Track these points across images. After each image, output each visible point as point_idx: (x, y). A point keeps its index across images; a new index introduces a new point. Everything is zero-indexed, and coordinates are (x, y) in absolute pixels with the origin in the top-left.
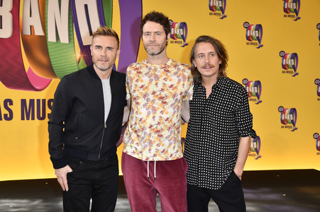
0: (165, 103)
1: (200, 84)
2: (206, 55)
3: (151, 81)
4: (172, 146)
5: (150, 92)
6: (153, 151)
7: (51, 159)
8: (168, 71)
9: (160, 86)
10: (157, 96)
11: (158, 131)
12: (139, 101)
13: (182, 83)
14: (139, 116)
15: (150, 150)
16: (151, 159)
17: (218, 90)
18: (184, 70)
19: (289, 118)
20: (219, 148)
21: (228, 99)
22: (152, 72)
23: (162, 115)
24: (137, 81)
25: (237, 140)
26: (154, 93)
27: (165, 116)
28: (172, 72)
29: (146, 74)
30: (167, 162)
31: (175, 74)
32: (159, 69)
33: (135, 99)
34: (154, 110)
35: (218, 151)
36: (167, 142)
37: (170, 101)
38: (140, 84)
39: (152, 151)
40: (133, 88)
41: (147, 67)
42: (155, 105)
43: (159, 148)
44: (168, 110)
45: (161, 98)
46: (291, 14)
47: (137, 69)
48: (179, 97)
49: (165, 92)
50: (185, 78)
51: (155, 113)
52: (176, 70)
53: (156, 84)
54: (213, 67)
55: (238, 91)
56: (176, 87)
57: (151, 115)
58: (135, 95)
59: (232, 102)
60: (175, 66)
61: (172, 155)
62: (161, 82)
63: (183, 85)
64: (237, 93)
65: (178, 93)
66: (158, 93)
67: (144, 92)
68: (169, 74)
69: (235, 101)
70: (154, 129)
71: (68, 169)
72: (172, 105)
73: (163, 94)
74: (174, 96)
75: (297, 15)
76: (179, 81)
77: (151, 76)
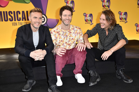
3: (64, 38)
9: (68, 40)
18: (77, 30)
28: (72, 33)
32: (67, 32)
33: (59, 46)
41: (62, 31)
47: (58, 33)
49: (70, 42)
53: (67, 39)
56: (74, 39)
60: (73, 29)
66: (68, 43)
67: (62, 43)
73: (70, 43)
76: (76, 36)
77: (64, 36)
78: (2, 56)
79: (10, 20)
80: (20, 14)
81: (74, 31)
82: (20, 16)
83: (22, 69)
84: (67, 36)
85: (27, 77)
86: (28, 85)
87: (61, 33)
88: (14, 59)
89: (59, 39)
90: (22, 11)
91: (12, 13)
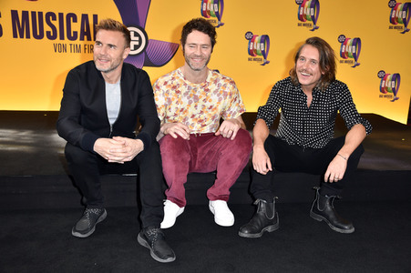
0: (205, 125)
3: (190, 103)
5: (189, 115)
8: (208, 90)
9: (200, 108)
10: (197, 119)
13: (223, 101)
18: (225, 86)
22: (191, 92)
24: (177, 103)
26: (193, 116)
28: (212, 91)
29: (186, 94)
31: (215, 92)
32: (199, 89)
38: (180, 107)
41: (185, 84)
42: (194, 129)
45: (201, 121)
47: (174, 88)
49: (205, 114)
53: (196, 106)
56: (216, 108)
60: (215, 82)
62: (200, 104)
65: (218, 113)
66: (197, 116)
68: (208, 94)
73: (202, 117)
74: (213, 118)
76: (220, 100)
77: (190, 97)
78: (23, 134)
79: (50, 37)
80: (75, 21)
81: (216, 87)
82: (76, 27)
83: (71, 177)
84: (196, 99)
85: (85, 200)
86: (86, 222)
87: (183, 89)
88: (54, 147)
89: (176, 106)
90: (83, 15)
91: (54, 19)
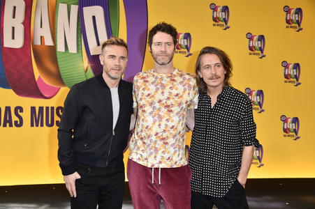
0: (171, 111)
1: (206, 93)
2: (213, 67)
3: (157, 89)
4: (177, 154)
5: (156, 100)
6: (159, 158)
7: (61, 165)
8: (174, 80)
9: (166, 94)
10: (163, 104)
11: (163, 139)
12: (145, 109)
13: (187, 92)
14: (145, 124)
15: (155, 157)
16: (156, 166)
17: (223, 100)
18: (189, 80)
19: (292, 127)
20: (223, 156)
21: (232, 108)
22: (158, 81)
23: (167, 123)
24: (144, 89)
25: (240, 149)
26: (160, 101)
27: (170, 124)
28: (178, 82)
29: (153, 83)
30: (172, 169)
31: (181, 83)
32: (165, 79)
33: (141, 107)
34: (160, 118)
35: (222, 159)
36: (172, 150)
37: (176, 109)
38: (146, 92)
39: (157, 158)
40: (140, 96)
41: (154, 76)
42: (161, 113)
43: (164, 155)
44: (174, 118)
45: (167, 106)
46: (293, 25)
47: (143, 78)
48: (184, 106)
49: (171, 101)
50: (191, 88)
51: (161, 121)
52: (182, 80)
53: (163, 93)
54: (220, 77)
55: (243, 101)
56: (181, 96)
57: (157, 123)
58: (141, 103)
59: (236, 112)
60: (181, 76)
61: (176, 162)
62: (167, 91)
63: (189, 94)
64: (242, 103)
65: (184, 101)
66: (164, 102)
67: (150, 100)
68: (175, 83)
69: (239, 110)
70: (159, 137)
71: (76, 176)
72: (177, 114)
73: (169, 103)
74: (180, 104)
75: (299, 26)
76: (185, 90)
77: (157, 85)
